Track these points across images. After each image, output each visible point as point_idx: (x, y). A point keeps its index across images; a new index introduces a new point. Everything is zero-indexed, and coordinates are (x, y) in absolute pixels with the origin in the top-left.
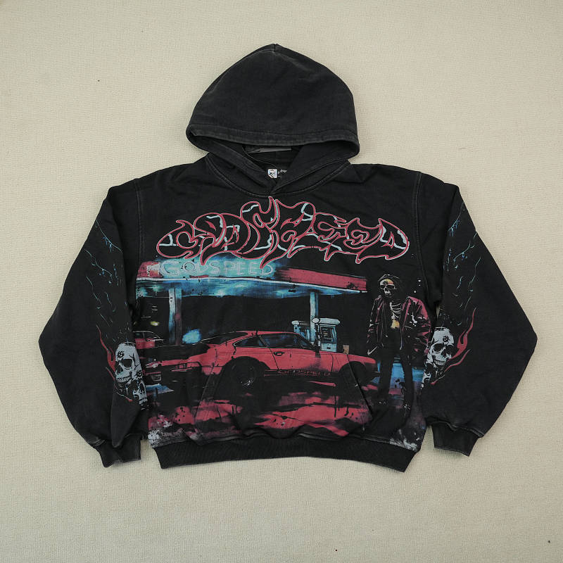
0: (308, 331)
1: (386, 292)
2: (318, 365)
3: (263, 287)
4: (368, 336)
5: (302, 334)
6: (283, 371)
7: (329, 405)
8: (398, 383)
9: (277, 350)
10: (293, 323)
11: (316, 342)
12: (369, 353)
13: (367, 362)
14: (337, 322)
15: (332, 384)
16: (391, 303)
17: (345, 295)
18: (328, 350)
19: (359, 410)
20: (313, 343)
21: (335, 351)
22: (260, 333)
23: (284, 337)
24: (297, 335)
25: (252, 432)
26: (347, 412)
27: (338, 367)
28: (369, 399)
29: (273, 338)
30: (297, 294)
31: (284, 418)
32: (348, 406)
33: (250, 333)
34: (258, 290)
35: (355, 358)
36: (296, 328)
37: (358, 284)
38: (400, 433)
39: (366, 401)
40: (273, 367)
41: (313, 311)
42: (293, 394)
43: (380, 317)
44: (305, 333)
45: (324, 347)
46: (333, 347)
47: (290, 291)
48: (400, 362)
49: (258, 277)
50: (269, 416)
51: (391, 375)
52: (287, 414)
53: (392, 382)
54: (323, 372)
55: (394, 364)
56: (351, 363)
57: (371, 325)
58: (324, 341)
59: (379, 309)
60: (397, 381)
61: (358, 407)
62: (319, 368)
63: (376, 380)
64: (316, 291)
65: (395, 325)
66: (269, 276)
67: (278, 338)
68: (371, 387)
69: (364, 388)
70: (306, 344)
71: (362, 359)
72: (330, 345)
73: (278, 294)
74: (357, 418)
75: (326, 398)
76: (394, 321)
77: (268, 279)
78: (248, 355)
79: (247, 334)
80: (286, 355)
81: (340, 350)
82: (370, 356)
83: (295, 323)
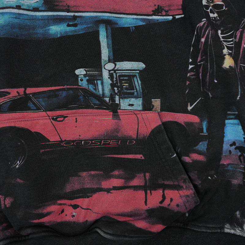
0: (99, 82)
1: (211, 15)
2: (117, 130)
3: (28, 23)
4: (188, 83)
5: (91, 88)
6: (68, 142)
7: (136, 188)
8: (234, 147)
9: (58, 113)
10: (78, 72)
11: (112, 98)
12: (190, 108)
13: (187, 120)
14: (141, 66)
15: (139, 156)
16: (219, 32)
17: (151, 25)
18: (130, 108)
19: (181, 192)
20: (107, 99)
21: (140, 108)
22: (30, 90)
23: (64, 94)
24: (84, 90)
25: (29, 231)
26: (164, 197)
27: (146, 131)
28: (193, 175)
29: (49, 97)
30: (80, 29)
31: (75, 207)
32: (164, 187)
33: (14, 93)
34: (21, 27)
35: (169, 117)
36: (82, 80)
37: (169, 6)
38: (238, 216)
39: (189, 177)
40: (53, 138)
41: (105, 53)
42: (84, 174)
43: (205, 53)
44: (96, 85)
45: (124, 104)
46: (138, 104)
47: (68, 25)
48: (237, 117)
49: (18, 7)
50: (53, 208)
51: (224, 136)
52: (78, 202)
53: (226, 147)
54: (125, 140)
55: (227, 121)
56: (164, 124)
57: (190, 67)
58: (124, 95)
59: (203, 40)
60: (231, 145)
61: (177, 187)
62: (120, 135)
63: (202, 146)
64: (107, 23)
65: (228, 62)
66: (36, 5)
67: (56, 96)
68: (195, 156)
69: (187, 159)
70: (97, 102)
71: (181, 118)
72: (133, 101)
73: (51, 32)
74: (178, 206)
75: (132, 178)
76: (227, 57)
77: (36, 9)
78: (12, 125)
79: (9, 93)
80: (70, 120)
81: (147, 107)
82: (193, 112)
83: (80, 72)
